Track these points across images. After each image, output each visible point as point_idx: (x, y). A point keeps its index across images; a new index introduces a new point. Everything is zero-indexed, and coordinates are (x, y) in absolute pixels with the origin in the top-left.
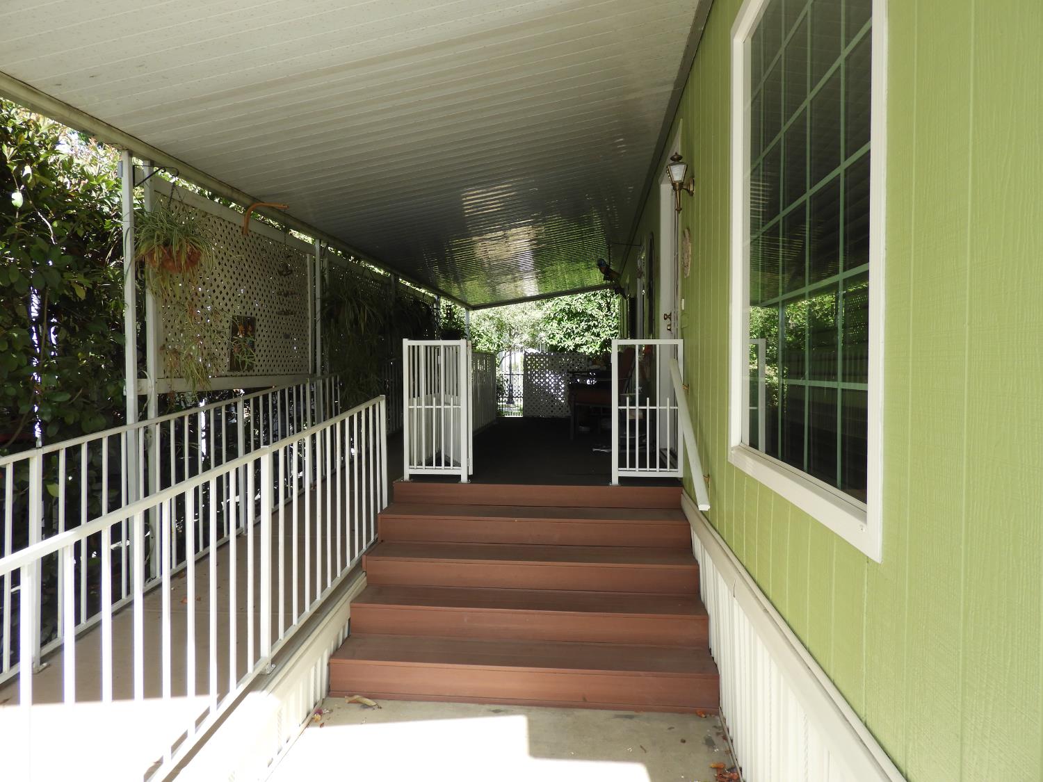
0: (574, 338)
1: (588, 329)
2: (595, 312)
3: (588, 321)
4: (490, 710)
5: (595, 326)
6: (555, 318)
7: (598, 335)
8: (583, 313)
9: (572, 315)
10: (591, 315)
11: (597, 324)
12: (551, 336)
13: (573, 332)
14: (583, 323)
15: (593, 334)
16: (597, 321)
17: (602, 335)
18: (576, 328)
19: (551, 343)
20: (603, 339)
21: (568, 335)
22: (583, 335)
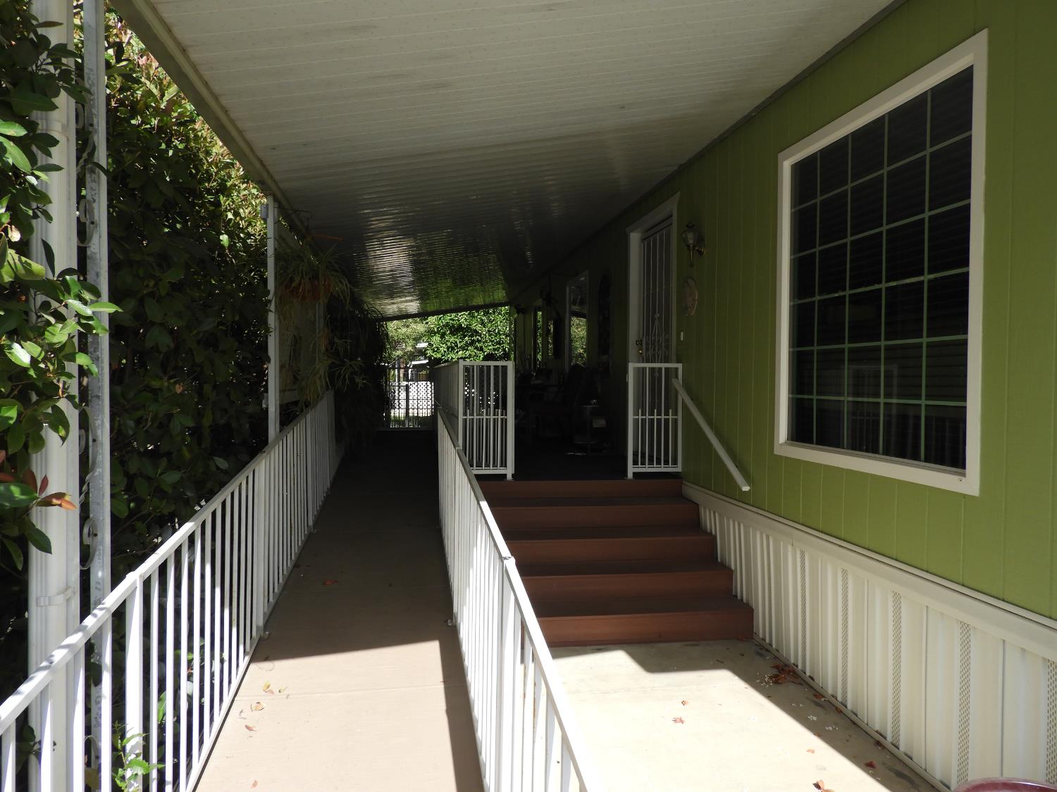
0: (457, 352)
1: (472, 343)
2: (479, 327)
3: (472, 336)
4: (593, 649)
5: (479, 341)
6: (438, 332)
7: (481, 349)
8: (468, 328)
9: (457, 330)
10: (475, 331)
11: (480, 338)
12: (436, 349)
13: (457, 346)
14: (467, 338)
15: (476, 348)
16: (480, 336)
17: (485, 349)
18: (460, 342)
19: (435, 356)
20: (486, 354)
21: (451, 349)
22: (467, 350)
